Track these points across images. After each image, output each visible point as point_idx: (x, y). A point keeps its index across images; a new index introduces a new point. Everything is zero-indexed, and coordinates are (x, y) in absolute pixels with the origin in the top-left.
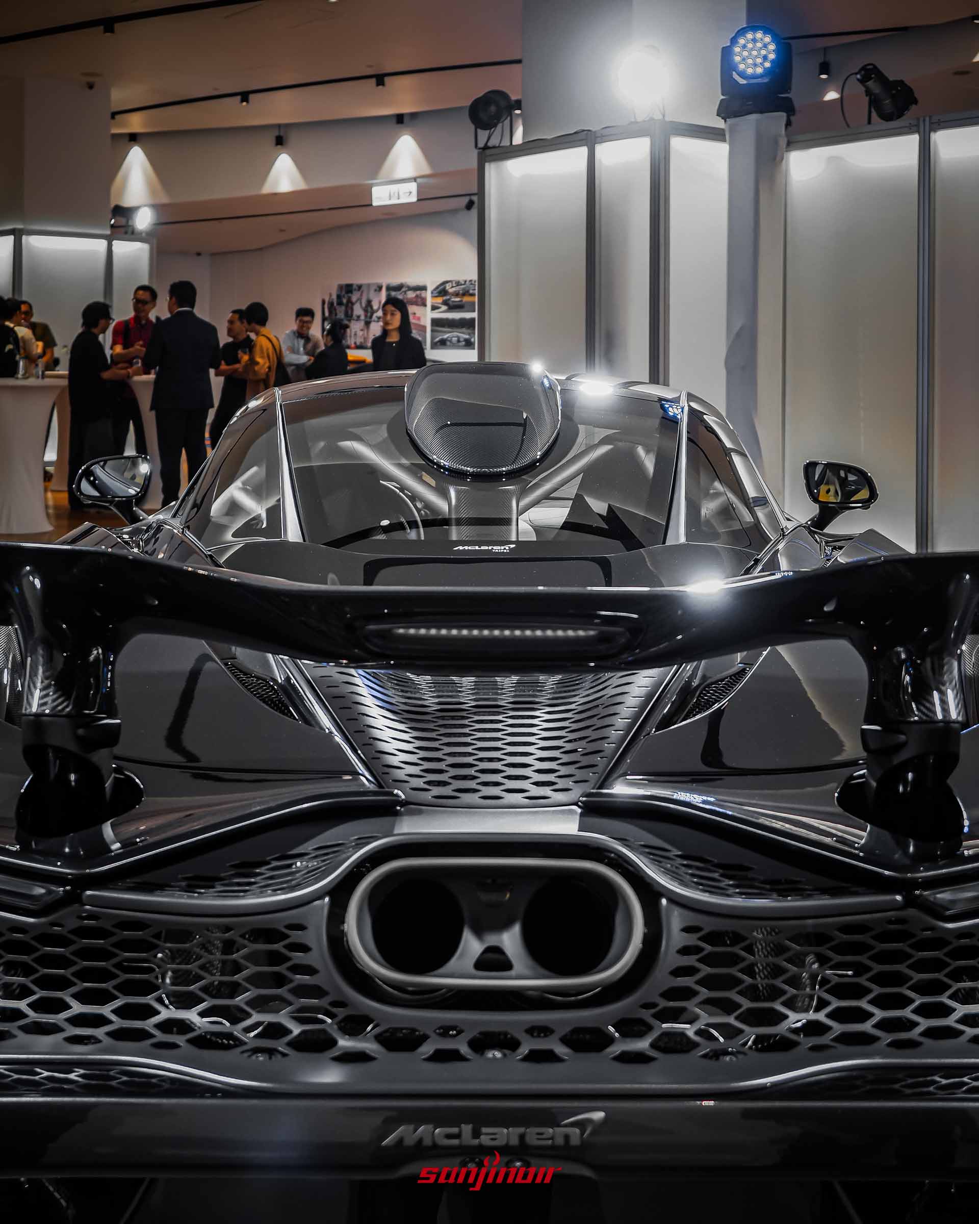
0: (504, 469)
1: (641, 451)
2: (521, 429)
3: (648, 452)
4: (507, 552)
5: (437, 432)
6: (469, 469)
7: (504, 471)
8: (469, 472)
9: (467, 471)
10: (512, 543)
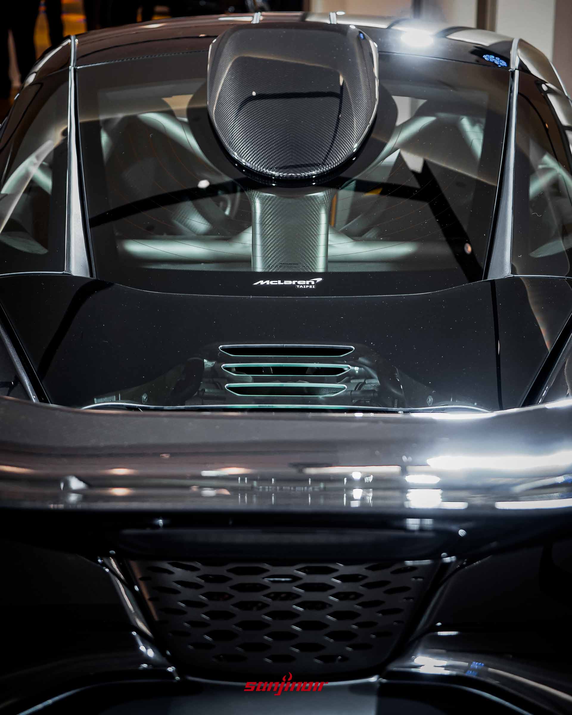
0: (314, 172)
1: (465, 122)
2: (337, 100)
3: (473, 123)
4: (312, 289)
5: (240, 109)
6: (274, 173)
7: (314, 175)
8: (274, 176)
9: (272, 175)
10: (318, 275)
